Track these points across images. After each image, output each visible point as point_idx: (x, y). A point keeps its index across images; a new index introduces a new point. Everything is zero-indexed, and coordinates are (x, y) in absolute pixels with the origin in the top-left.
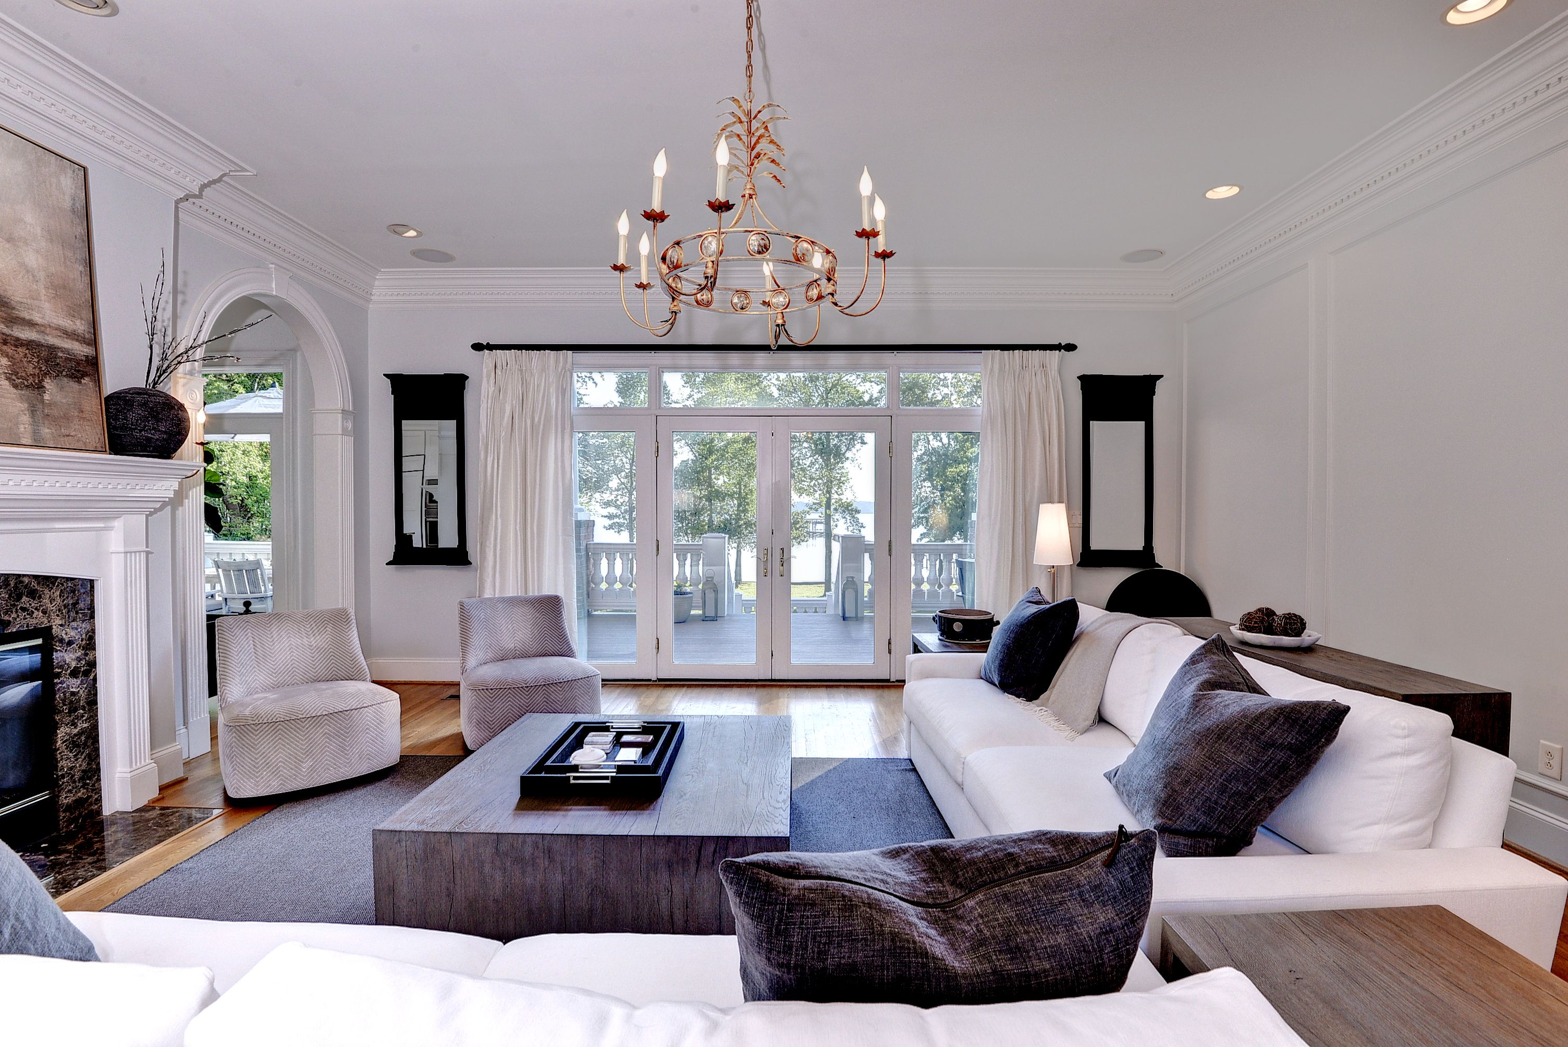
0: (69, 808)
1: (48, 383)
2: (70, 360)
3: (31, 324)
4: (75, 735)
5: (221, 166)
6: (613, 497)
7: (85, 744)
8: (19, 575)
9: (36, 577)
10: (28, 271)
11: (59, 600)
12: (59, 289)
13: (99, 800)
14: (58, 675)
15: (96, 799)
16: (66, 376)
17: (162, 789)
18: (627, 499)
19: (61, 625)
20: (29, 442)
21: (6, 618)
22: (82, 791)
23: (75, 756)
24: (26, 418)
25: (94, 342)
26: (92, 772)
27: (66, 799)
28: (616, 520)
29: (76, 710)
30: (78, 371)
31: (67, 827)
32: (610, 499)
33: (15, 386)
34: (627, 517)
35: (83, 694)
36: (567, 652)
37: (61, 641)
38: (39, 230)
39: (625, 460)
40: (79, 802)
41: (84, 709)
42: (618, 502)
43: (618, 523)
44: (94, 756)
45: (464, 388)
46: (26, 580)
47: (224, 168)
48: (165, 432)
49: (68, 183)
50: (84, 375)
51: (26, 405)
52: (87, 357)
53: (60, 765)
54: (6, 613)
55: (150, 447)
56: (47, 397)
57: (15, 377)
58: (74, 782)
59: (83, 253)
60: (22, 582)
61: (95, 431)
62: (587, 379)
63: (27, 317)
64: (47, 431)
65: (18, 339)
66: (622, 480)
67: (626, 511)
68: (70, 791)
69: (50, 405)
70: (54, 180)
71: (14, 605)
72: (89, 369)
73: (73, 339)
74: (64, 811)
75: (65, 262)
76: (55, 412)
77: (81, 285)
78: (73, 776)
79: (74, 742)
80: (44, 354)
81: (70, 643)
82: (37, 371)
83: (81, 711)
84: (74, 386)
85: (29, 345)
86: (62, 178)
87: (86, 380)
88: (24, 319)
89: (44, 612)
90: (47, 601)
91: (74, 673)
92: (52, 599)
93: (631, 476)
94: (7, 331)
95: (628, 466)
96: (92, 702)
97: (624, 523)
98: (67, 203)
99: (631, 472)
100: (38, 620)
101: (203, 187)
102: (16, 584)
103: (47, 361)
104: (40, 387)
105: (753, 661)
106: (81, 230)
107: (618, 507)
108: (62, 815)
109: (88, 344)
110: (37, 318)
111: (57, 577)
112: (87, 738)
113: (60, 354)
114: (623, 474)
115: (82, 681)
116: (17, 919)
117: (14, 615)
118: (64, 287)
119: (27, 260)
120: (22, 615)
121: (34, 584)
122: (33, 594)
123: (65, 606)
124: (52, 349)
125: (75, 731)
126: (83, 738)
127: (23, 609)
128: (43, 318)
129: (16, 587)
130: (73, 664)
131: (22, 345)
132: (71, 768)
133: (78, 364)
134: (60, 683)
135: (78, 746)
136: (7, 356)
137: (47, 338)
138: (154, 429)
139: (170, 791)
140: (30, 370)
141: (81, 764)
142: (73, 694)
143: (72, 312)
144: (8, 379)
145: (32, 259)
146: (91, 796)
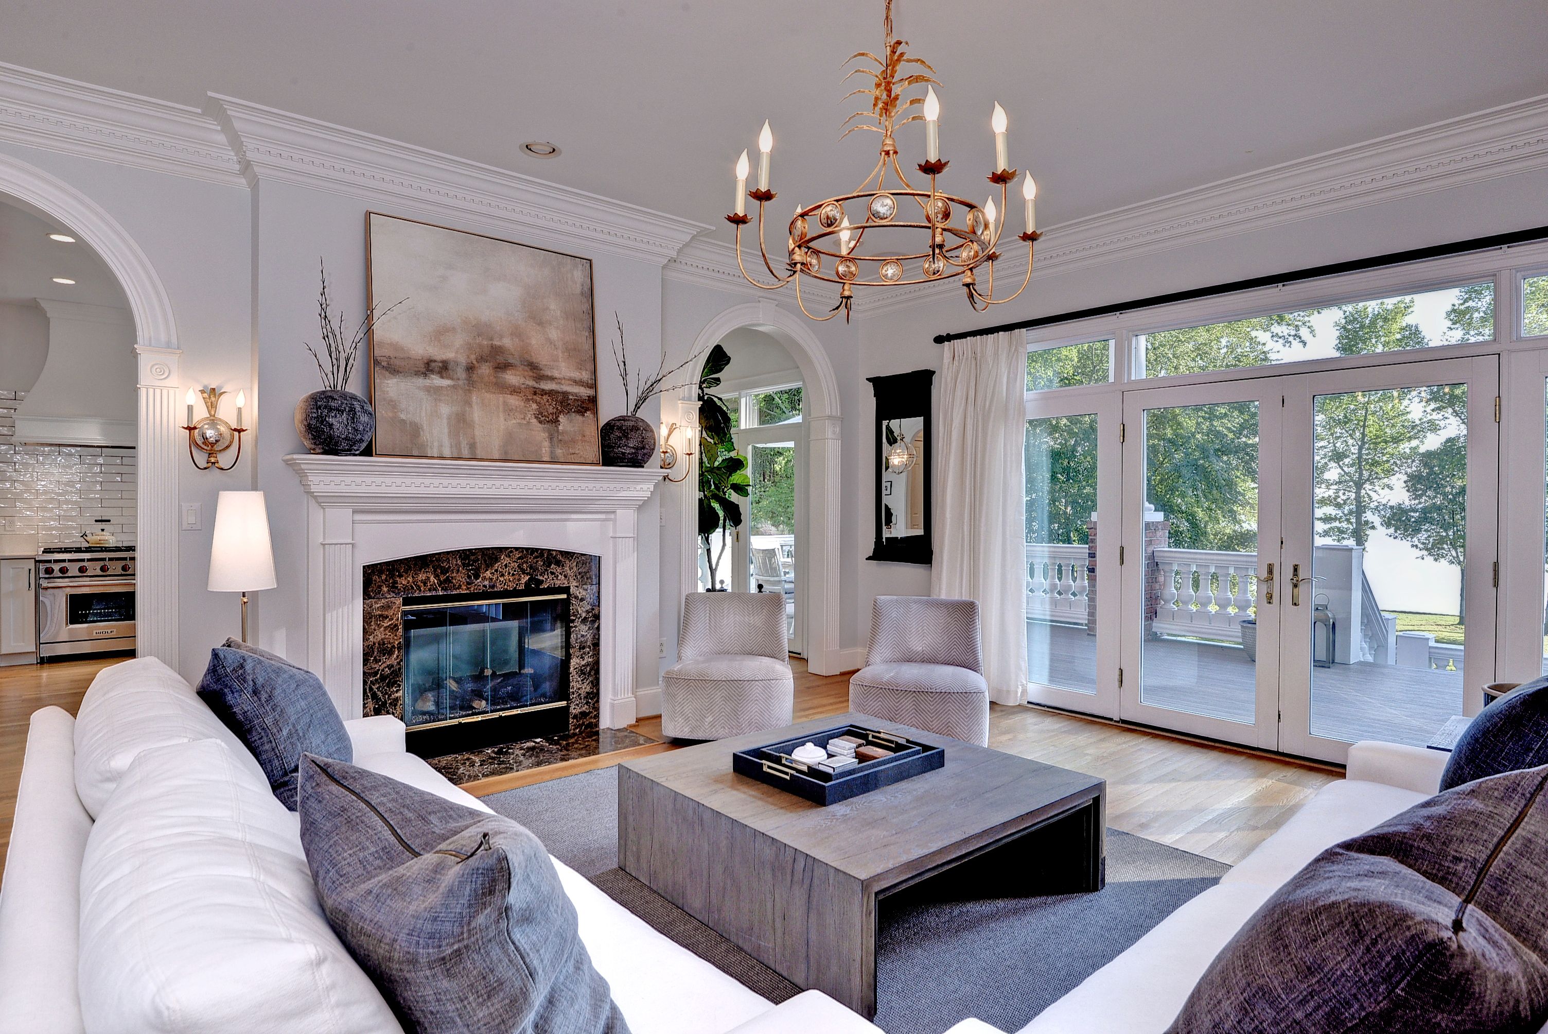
0: (575, 717)
1: (562, 418)
2: (578, 400)
3: (552, 379)
4: (583, 666)
5: (689, 231)
6: (1331, 493)
7: (589, 673)
8: (550, 550)
9: (561, 552)
10: (551, 343)
11: (575, 569)
12: (572, 351)
13: (597, 716)
14: (573, 621)
15: (595, 715)
16: (574, 412)
17: (638, 720)
18: (1353, 496)
19: (577, 587)
20: (548, 459)
21: (541, 578)
22: (586, 706)
23: (582, 680)
24: (546, 444)
25: (594, 386)
26: (594, 696)
27: (574, 710)
28: (1337, 524)
29: (584, 648)
30: (583, 408)
31: (574, 730)
32: (1326, 495)
33: (540, 422)
34: (1353, 520)
35: (589, 637)
36: (972, 665)
37: (576, 597)
38: (559, 313)
39: (1351, 442)
40: (584, 715)
41: (589, 647)
42: (1339, 500)
43: (1339, 529)
44: (596, 683)
45: (931, 384)
46: (554, 553)
47: (691, 232)
48: (633, 448)
49: (578, 275)
50: (587, 410)
51: (547, 434)
52: (589, 397)
53: (571, 684)
54: (541, 575)
55: (625, 459)
56: (561, 428)
57: (540, 417)
58: (581, 699)
59: (587, 323)
60: (552, 554)
61: (593, 450)
62: (1291, 339)
63: (550, 374)
64: (560, 451)
65: (543, 390)
66: (1346, 469)
67: (1351, 512)
68: (577, 705)
69: (563, 433)
70: (569, 275)
71: (546, 570)
72: (590, 406)
73: (580, 385)
74: (573, 718)
75: (576, 332)
76: (566, 438)
77: (588, 346)
78: (580, 694)
79: (582, 670)
80: (560, 398)
81: (582, 600)
82: (555, 410)
83: (588, 649)
84: (579, 418)
85: (551, 393)
86: (575, 273)
87: (588, 414)
88: (547, 376)
89: (565, 576)
90: (567, 568)
91: (584, 621)
92: (570, 568)
93: (1360, 462)
94: (536, 385)
95: (1355, 450)
96: (596, 645)
97: (1347, 529)
98: (578, 290)
99: (1360, 457)
100: (561, 582)
101: (679, 251)
102: (548, 555)
103: (561, 403)
104: (556, 421)
105: (1250, 720)
106: (586, 306)
107: (1338, 506)
108: (571, 720)
109: (591, 388)
110: (556, 374)
111: (575, 553)
112: (591, 670)
113: (571, 397)
114: (1347, 461)
115: (589, 628)
116: (294, 726)
117: (546, 576)
118: (575, 349)
119: (550, 336)
120: (551, 577)
121: (559, 557)
122: (558, 563)
123: (580, 573)
124: (565, 394)
125: (583, 663)
126: (588, 669)
127: (552, 573)
128: (560, 374)
129: (547, 557)
130: (584, 615)
131: (546, 394)
132: (579, 689)
133: (583, 402)
134: (575, 627)
135: (584, 674)
136: (536, 402)
137: (562, 387)
138: (626, 445)
139: (643, 723)
140: (551, 410)
141: (586, 688)
142: (583, 636)
143: (580, 367)
144: (536, 417)
145: (554, 334)
146: (592, 712)
